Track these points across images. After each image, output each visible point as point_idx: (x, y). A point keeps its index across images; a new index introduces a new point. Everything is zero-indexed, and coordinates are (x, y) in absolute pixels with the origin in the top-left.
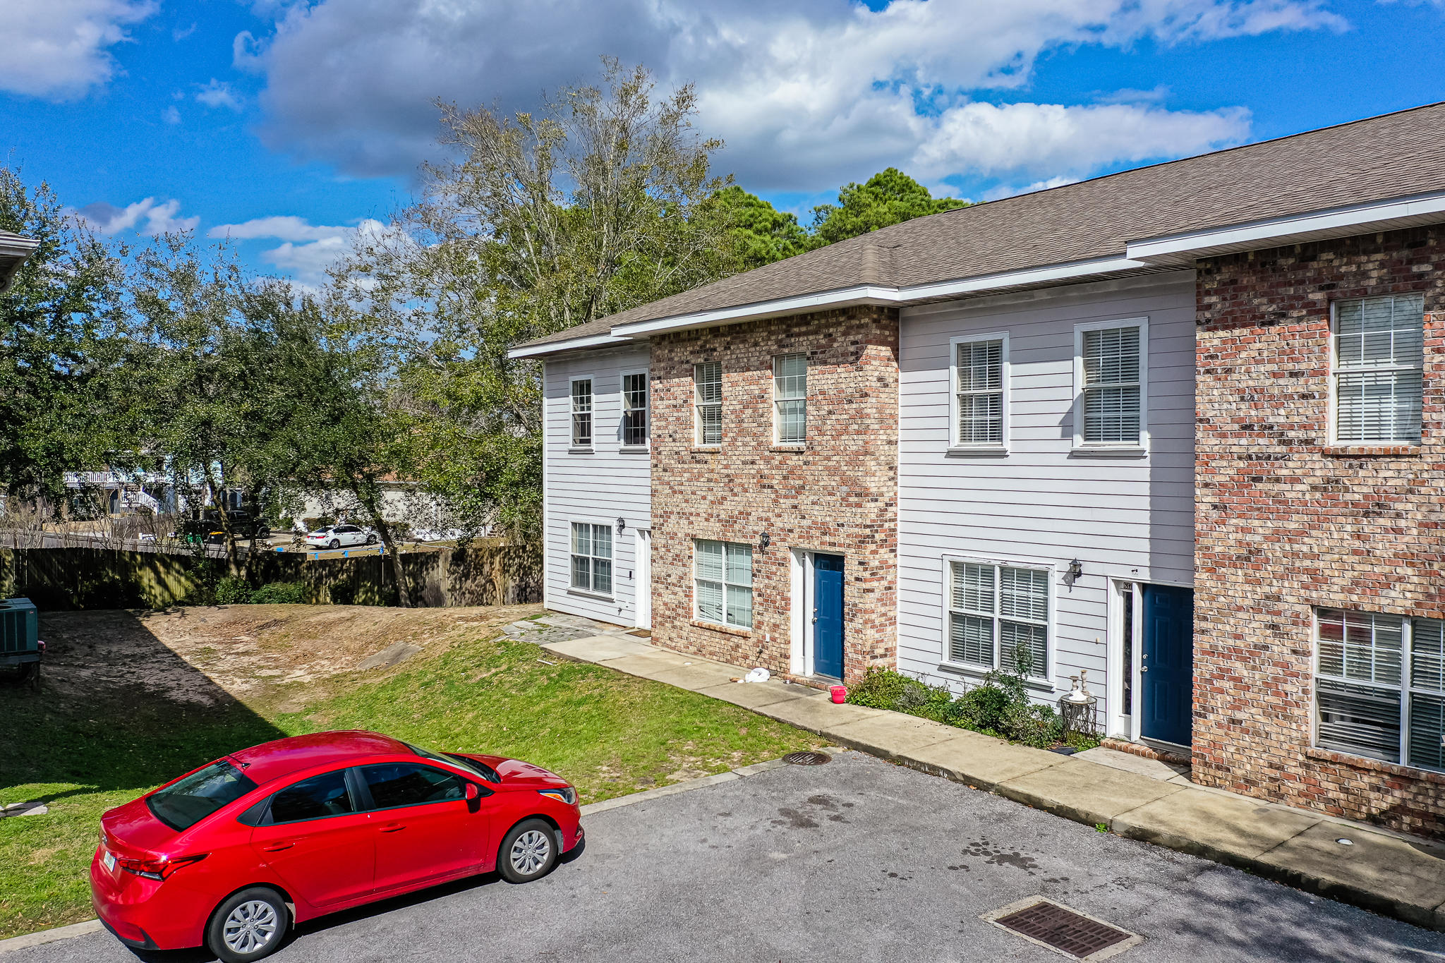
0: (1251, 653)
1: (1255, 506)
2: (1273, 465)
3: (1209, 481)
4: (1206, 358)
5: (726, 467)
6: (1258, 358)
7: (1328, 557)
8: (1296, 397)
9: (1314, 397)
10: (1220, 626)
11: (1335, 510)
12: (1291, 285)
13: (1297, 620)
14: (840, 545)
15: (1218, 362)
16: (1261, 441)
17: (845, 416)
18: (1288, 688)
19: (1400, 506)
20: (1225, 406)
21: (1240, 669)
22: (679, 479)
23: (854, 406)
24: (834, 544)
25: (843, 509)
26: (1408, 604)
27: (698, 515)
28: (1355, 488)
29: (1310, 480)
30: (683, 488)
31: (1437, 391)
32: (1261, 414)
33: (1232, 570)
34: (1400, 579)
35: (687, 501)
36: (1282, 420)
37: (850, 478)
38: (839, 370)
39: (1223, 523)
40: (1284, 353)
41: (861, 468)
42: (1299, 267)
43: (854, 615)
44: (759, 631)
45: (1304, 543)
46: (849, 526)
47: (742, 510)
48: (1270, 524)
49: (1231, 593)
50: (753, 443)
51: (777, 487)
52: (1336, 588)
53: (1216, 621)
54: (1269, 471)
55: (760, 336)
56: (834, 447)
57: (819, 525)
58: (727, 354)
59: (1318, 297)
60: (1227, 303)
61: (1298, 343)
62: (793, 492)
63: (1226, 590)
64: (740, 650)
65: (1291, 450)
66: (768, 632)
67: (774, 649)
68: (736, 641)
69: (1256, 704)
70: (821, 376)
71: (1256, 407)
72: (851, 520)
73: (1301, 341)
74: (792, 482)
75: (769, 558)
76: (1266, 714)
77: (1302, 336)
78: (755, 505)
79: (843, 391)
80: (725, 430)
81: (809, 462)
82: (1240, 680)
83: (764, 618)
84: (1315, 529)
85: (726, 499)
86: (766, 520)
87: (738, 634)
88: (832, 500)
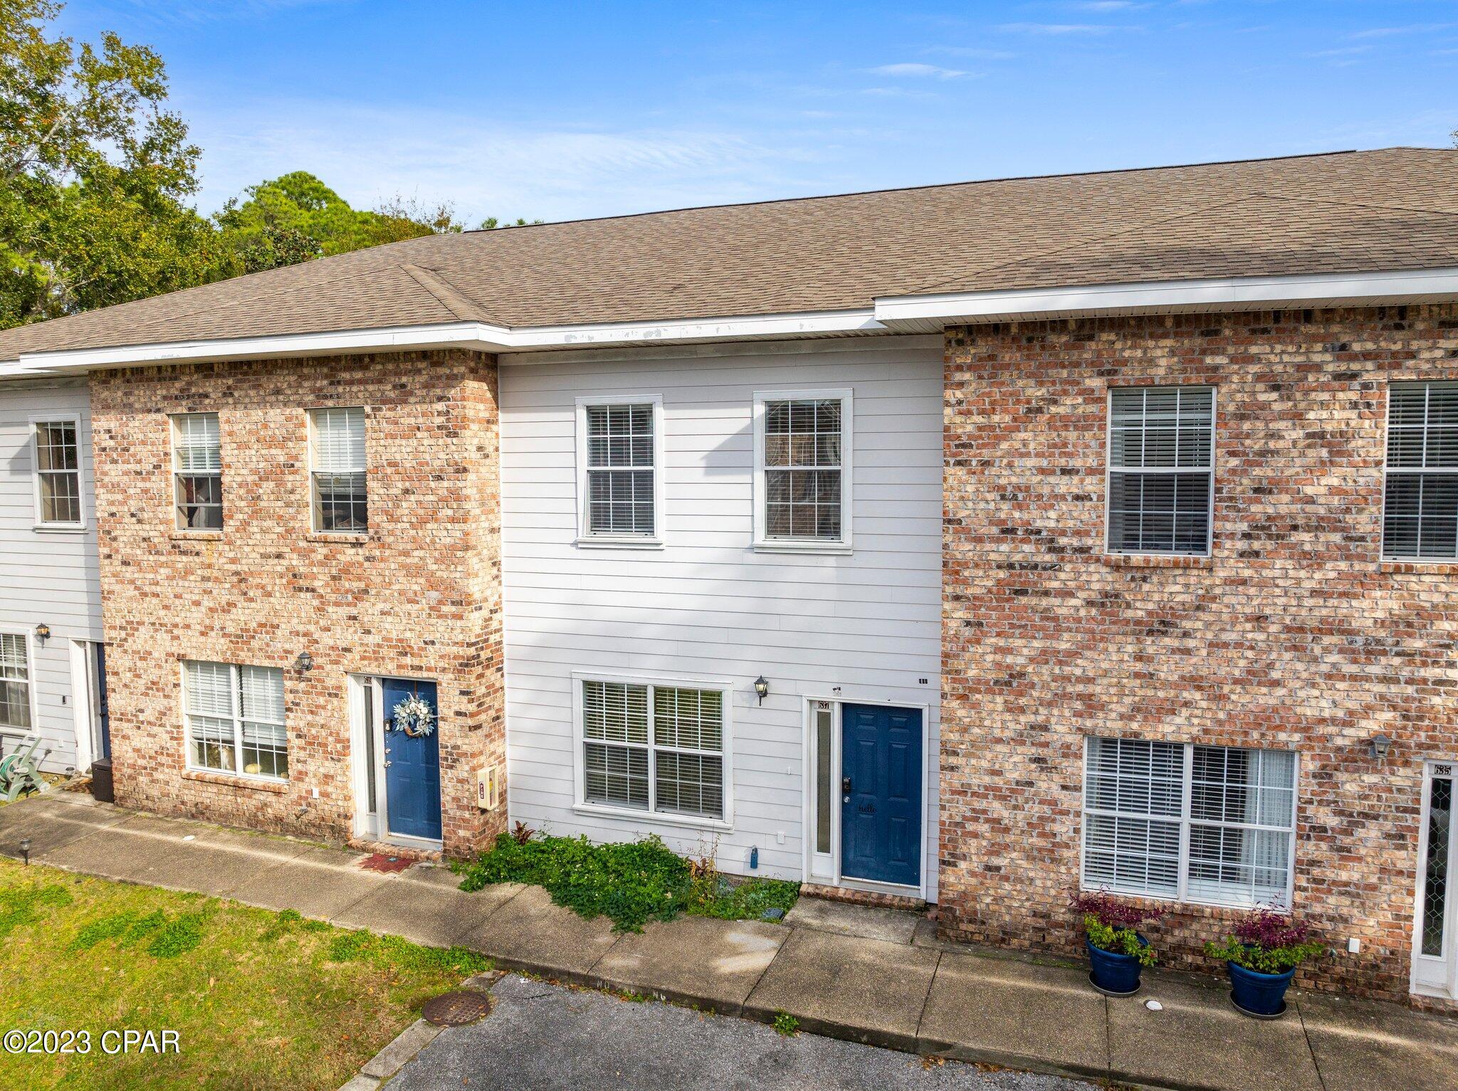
0: (1013, 791)
1: (1018, 623)
2: (1040, 576)
3: (960, 593)
4: (957, 446)
5: (233, 561)
6: (1023, 450)
7: (1105, 681)
8: (1069, 499)
9: (1091, 499)
10: (973, 761)
11: (1114, 628)
12: (1064, 367)
13: (1068, 752)
14: (429, 669)
15: (973, 452)
16: (1027, 548)
17: (432, 498)
18: (1057, 828)
19: (1187, 625)
20: (982, 505)
21: (997, 809)
22: (151, 576)
23: (445, 484)
24: (420, 668)
25: (433, 621)
26: (1195, 731)
27: (188, 626)
28: (1138, 604)
29: (1085, 594)
30: (158, 589)
31: (1231, 499)
32: (1026, 516)
33: (989, 697)
34: (1186, 704)
35: (166, 607)
36: (1052, 524)
37: (442, 581)
38: (419, 435)
39: (978, 642)
40: (1055, 446)
41: (460, 568)
42: (1074, 347)
43: (455, 761)
44: (300, 784)
45: (1077, 666)
46: (442, 644)
47: (264, 621)
48: (1036, 644)
49: (987, 723)
50: (279, 530)
51: (321, 591)
52: (1114, 715)
53: (969, 755)
54: (1035, 583)
55: (284, 380)
56: (414, 538)
57: (394, 643)
58: (227, 403)
59: (1096, 383)
60: (984, 383)
61: (1072, 435)
62: (350, 597)
63: (982, 719)
64: (269, 810)
65: (1062, 559)
66: (316, 786)
67: (326, 807)
68: (262, 798)
69: (1017, 847)
70: (390, 441)
71: (1020, 507)
72: (446, 636)
73: (1076, 433)
74: (347, 585)
75: (313, 687)
76: (1030, 858)
77: (1076, 428)
78: (286, 614)
79: (427, 464)
80: (230, 510)
81: (374, 558)
82: (998, 821)
83: (308, 767)
84: (1090, 649)
85: (235, 606)
86: (305, 635)
87: (265, 789)
88: (413, 608)
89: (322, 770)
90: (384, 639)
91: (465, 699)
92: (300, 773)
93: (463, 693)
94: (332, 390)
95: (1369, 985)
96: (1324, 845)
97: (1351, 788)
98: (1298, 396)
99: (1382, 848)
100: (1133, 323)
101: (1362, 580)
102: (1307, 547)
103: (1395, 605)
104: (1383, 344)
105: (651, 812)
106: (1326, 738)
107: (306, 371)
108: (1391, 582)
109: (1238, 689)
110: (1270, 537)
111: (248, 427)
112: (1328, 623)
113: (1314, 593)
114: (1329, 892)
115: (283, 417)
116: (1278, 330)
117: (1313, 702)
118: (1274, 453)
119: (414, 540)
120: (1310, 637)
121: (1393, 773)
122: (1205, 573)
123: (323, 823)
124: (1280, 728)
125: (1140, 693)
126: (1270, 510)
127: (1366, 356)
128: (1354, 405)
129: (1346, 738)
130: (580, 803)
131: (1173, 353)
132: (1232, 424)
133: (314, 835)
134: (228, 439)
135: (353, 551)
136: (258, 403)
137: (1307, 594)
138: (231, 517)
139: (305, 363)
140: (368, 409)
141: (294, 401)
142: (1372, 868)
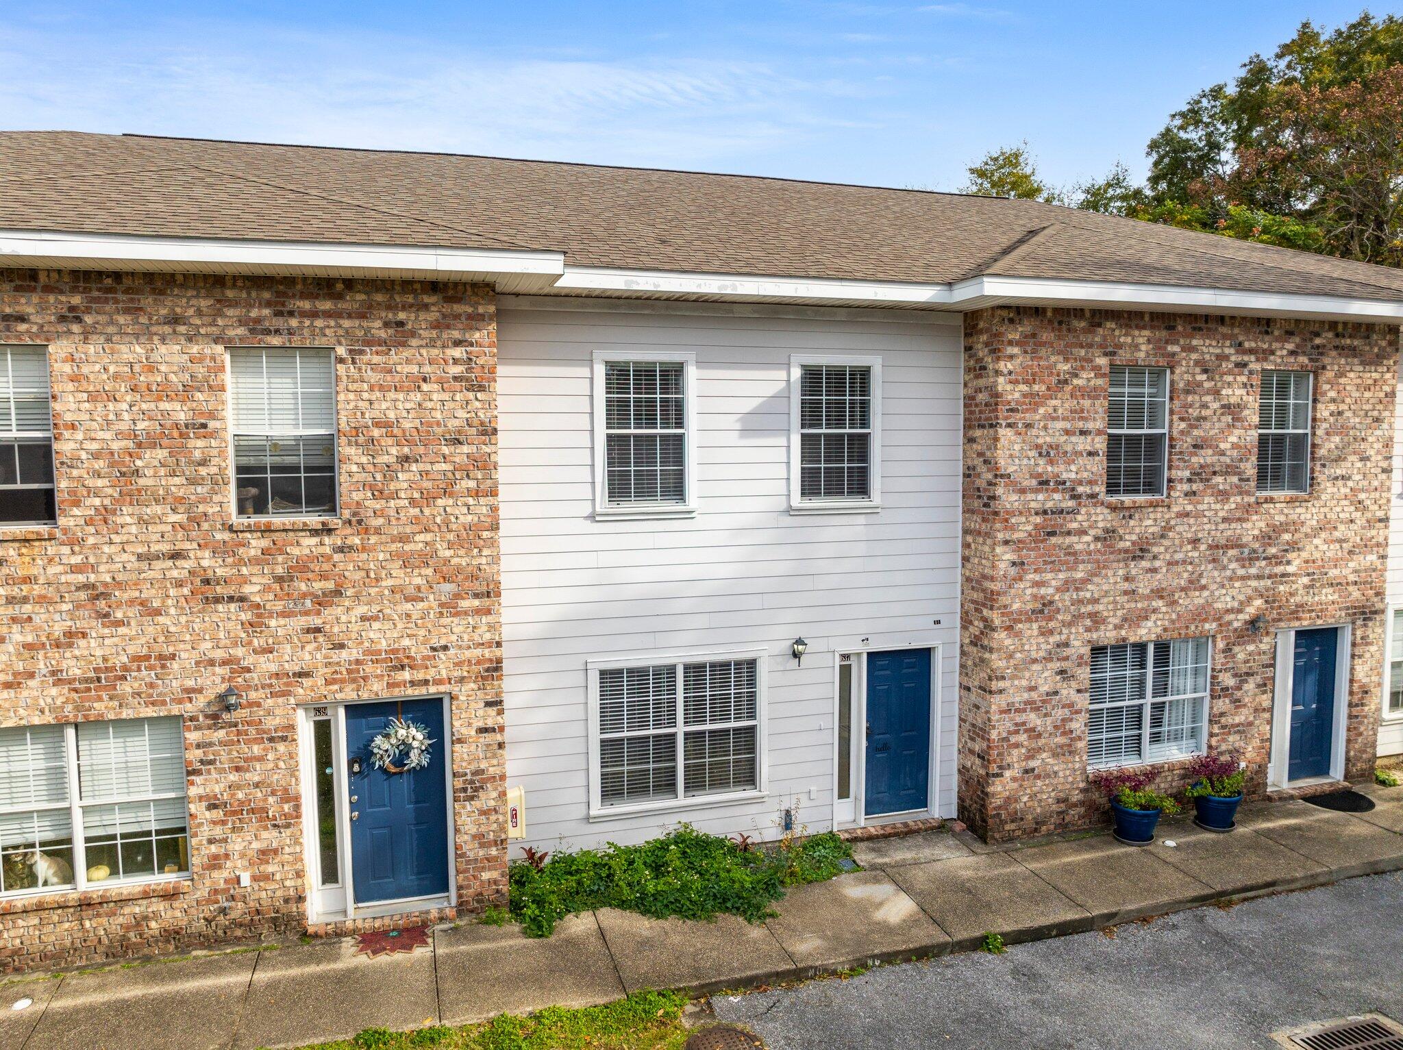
0: (1044, 702)
1: (1049, 560)
2: (1064, 519)
3: (1008, 538)
4: (1008, 411)
6: (1054, 415)
7: (1105, 600)
8: (1085, 455)
9: (1097, 455)
10: (1016, 682)
11: (1112, 557)
12: (1082, 347)
13: (1079, 662)
15: (1019, 415)
16: (1057, 496)
17: (444, 466)
18: (1073, 725)
19: (1155, 550)
20: (1025, 461)
21: (1033, 719)
23: (465, 449)
25: (446, 621)
26: (1159, 630)
28: (1127, 537)
29: (1093, 532)
31: (1181, 453)
32: (1056, 470)
33: (1028, 625)
34: (1154, 611)
36: (1073, 476)
37: (459, 569)
38: (425, 387)
39: (1021, 579)
40: (1076, 411)
41: (486, 552)
42: (1091, 332)
43: (476, 790)
44: (216, 874)
45: (1088, 590)
46: (460, 647)
47: (145, 651)
48: (1061, 576)
49: (1027, 647)
50: (174, 518)
51: (257, 599)
52: (1111, 626)
53: (1014, 677)
54: (1062, 525)
55: (190, 305)
56: (416, 517)
57: (384, 656)
58: (70, 332)
59: (1102, 361)
60: (1028, 357)
61: (1087, 403)
62: (308, 603)
63: (1022, 645)
64: (153, 924)
65: (1080, 504)
66: (245, 869)
67: (263, 895)
68: (137, 910)
69: (1046, 749)
70: (379, 394)
71: (1051, 462)
72: (466, 637)
73: (1089, 401)
74: (303, 587)
75: (239, 733)
76: (1055, 755)
77: (1090, 397)
78: (188, 637)
79: (438, 424)
80: (72, 492)
81: (351, 548)
82: (1033, 730)
83: (230, 847)
84: (1097, 575)
85: (84, 635)
86: (224, 663)
87: (146, 895)
88: (415, 609)
89: (256, 845)
90: (368, 652)
91: (492, 711)
92: (216, 857)
93: (488, 704)
94: (279, 322)
95: (1249, 793)
96: (1227, 701)
97: (1241, 656)
98: (1217, 377)
99: (1256, 695)
100: (1126, 316)
101: (1247, 508)
102: (1221, 487)
103: (1262, 524)
104: (1259, 343)
105: (682, 800)
106: (1229, 623)
107: (230, 294)
108: (1262, 509)
109: (1183, 595)
110: (1201, 481)
111: (112, 369)
112: (1232, 541)
113: (1225, 520)
114: (1229, 733)
115: (186, 357)
116: (1209, 329)
117: (1222, 598)
118: (1205, 419)
119: (415, 521)
120: (1221, 551)
121: (1261, 642)
122: (1165, 510)
123: (256, 918)
124: (1205, 620)
125: (1127, 606)
126: (1202, 461)
127: (1251, 351)
128: (1245, 385)
129: (1238, 621)
130: (597, 809)
131: (1149, 341)
132: (1182, 397)
133: (238, 939)
134: (70, 386)
135: (314, 540)
136: (137, 336)
137: (1220, 521)
138: (77, 503)
139: (229, 283)
140: (341, 351)
141: (207, 335)
142: (1252, 711)
